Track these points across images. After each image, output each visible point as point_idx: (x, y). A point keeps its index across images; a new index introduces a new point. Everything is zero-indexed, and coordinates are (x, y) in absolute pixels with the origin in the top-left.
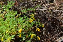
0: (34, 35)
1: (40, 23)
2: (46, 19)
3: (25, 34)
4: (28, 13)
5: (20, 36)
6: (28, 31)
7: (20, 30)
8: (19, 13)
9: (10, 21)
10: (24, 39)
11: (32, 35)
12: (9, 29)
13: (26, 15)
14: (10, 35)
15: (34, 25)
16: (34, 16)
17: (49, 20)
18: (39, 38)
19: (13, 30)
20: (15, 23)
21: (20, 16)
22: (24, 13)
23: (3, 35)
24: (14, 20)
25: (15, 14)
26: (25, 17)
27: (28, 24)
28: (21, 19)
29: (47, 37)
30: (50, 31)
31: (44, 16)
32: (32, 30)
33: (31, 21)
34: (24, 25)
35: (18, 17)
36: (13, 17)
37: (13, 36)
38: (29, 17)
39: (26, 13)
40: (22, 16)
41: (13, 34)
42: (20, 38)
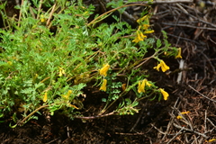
0: (149, 84)
1: (168, 46)
2: (189, 32)
3: (119, 79)
4: (130, 10)
5: (103, 88)
6: (129, 72)
7: (104, 69)
8: (99, 11)
9: (70, 39)
10: (116, 98)
11: (143, 84)
12: (68, 63)
13: (124, 18)
14: (72, 83)
15: (150, 52)
16: (151, 23)
17: (197, 34)
18: (166, 95)
19: (80, 66)
20: (88, 45)
21: (104, 21)
22: (116, 13)
23: (47, 83)
24: (86, 33)
25: (87, 14)
26: (120, 25)
27: (129, 49)
28: (106, 31)
29: (190, 92)
30: (200, 71)
31: (181, 24)
32: (144, 67)
33: (140, 37)
34: (117, 50)
35: (98, 25)
36: (81, 24)
37: (81, 86)
38: (135, 26)
39: (123, 11)
40: (109, 21)
41: (80, 81)
42: (105, 95)
